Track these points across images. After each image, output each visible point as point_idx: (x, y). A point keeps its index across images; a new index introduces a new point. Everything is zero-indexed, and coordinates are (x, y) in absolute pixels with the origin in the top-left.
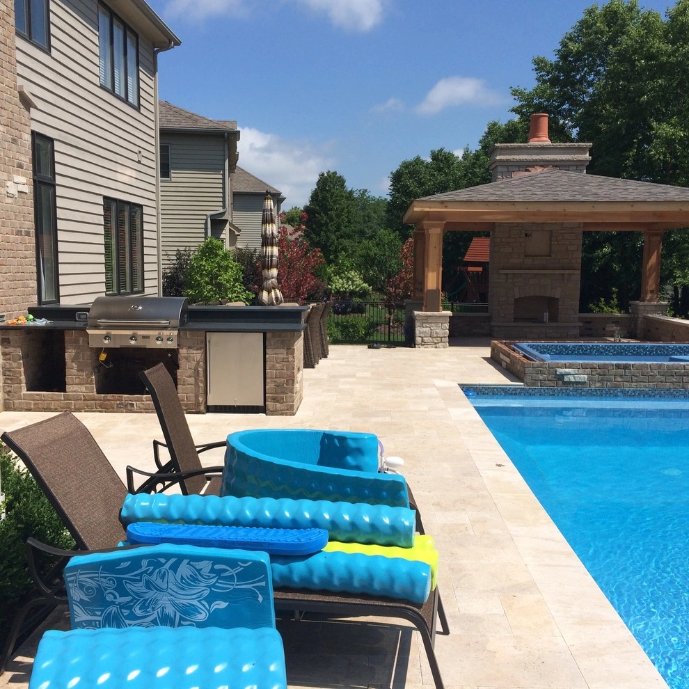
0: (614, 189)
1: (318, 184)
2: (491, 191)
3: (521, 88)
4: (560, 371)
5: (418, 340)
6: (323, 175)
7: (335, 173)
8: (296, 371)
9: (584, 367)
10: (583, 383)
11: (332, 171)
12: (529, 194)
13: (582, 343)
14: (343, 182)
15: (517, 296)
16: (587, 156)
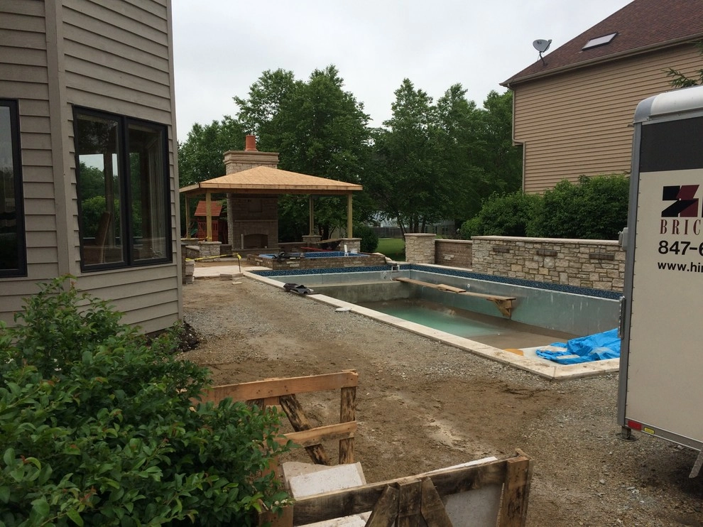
4: (288, 262)
16: (277, 159)
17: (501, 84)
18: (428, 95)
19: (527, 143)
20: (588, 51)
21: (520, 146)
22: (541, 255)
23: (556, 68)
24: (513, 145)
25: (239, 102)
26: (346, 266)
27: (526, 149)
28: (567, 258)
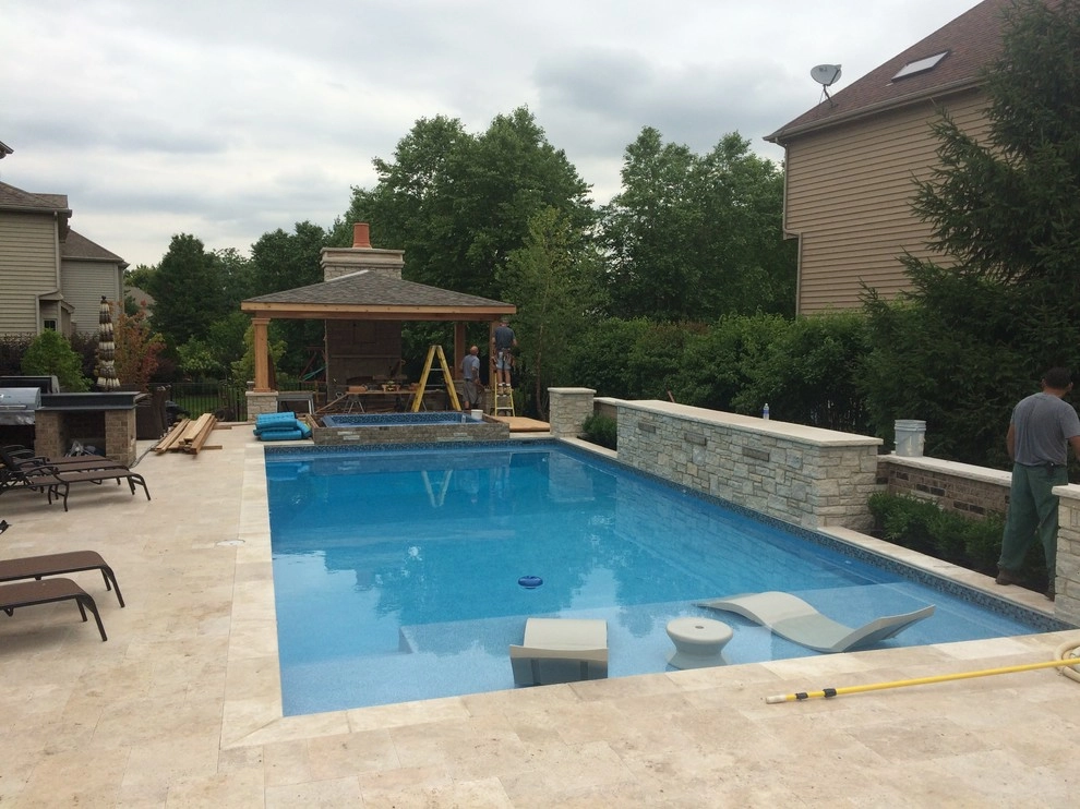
0: (410, 293)
1: (171, 247)
2: (310, 293)
3: (361, 187)
4: (340, 433)
5: (250, 416)
6: (177, 237)
7: (191, 236)
8: (129, 438)
9: (358, 429)
10: (358, 441)
11: (187, 234)
12: (340, 296)
13: (377, 414)
14: (201, 246)
15: (349, 377)
16: (401, 260)
17: (766, 139)
18: (691, 152)
19: (805, 236)
20: (902, 82)
21: (794, 241)
22: (689, 442)
23: (851, 110)
24: (785, 238)
25: (381, 166)
26: (440, 439)
27: (802, 245)
28: (718, 450)
